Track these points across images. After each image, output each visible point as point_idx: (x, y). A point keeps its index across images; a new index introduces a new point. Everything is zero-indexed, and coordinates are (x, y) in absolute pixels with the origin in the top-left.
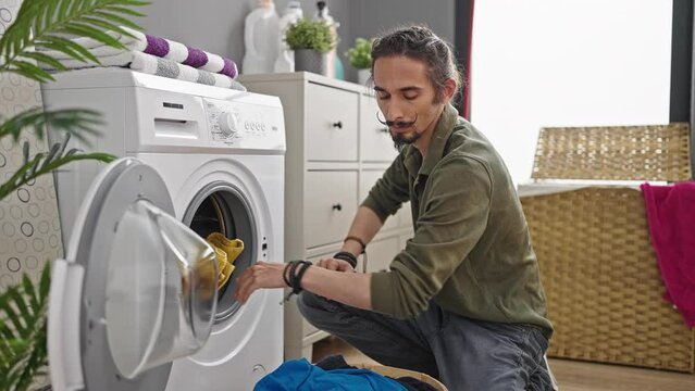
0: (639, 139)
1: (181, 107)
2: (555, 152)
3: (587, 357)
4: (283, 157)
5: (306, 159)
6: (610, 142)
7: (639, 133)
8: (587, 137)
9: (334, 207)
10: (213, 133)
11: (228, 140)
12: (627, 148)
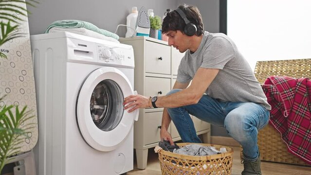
0: (300, 65)
1: (86, 46)
2: (263, 72)
3: (273, 160)
4: (133, 70)
5: (145, 72)
6: (287, 67)
7: (301, 63)
8: (277, 65)
9: (159, 93)
10: (100, 57)
11: (107, 60)
12: (294, 69)
